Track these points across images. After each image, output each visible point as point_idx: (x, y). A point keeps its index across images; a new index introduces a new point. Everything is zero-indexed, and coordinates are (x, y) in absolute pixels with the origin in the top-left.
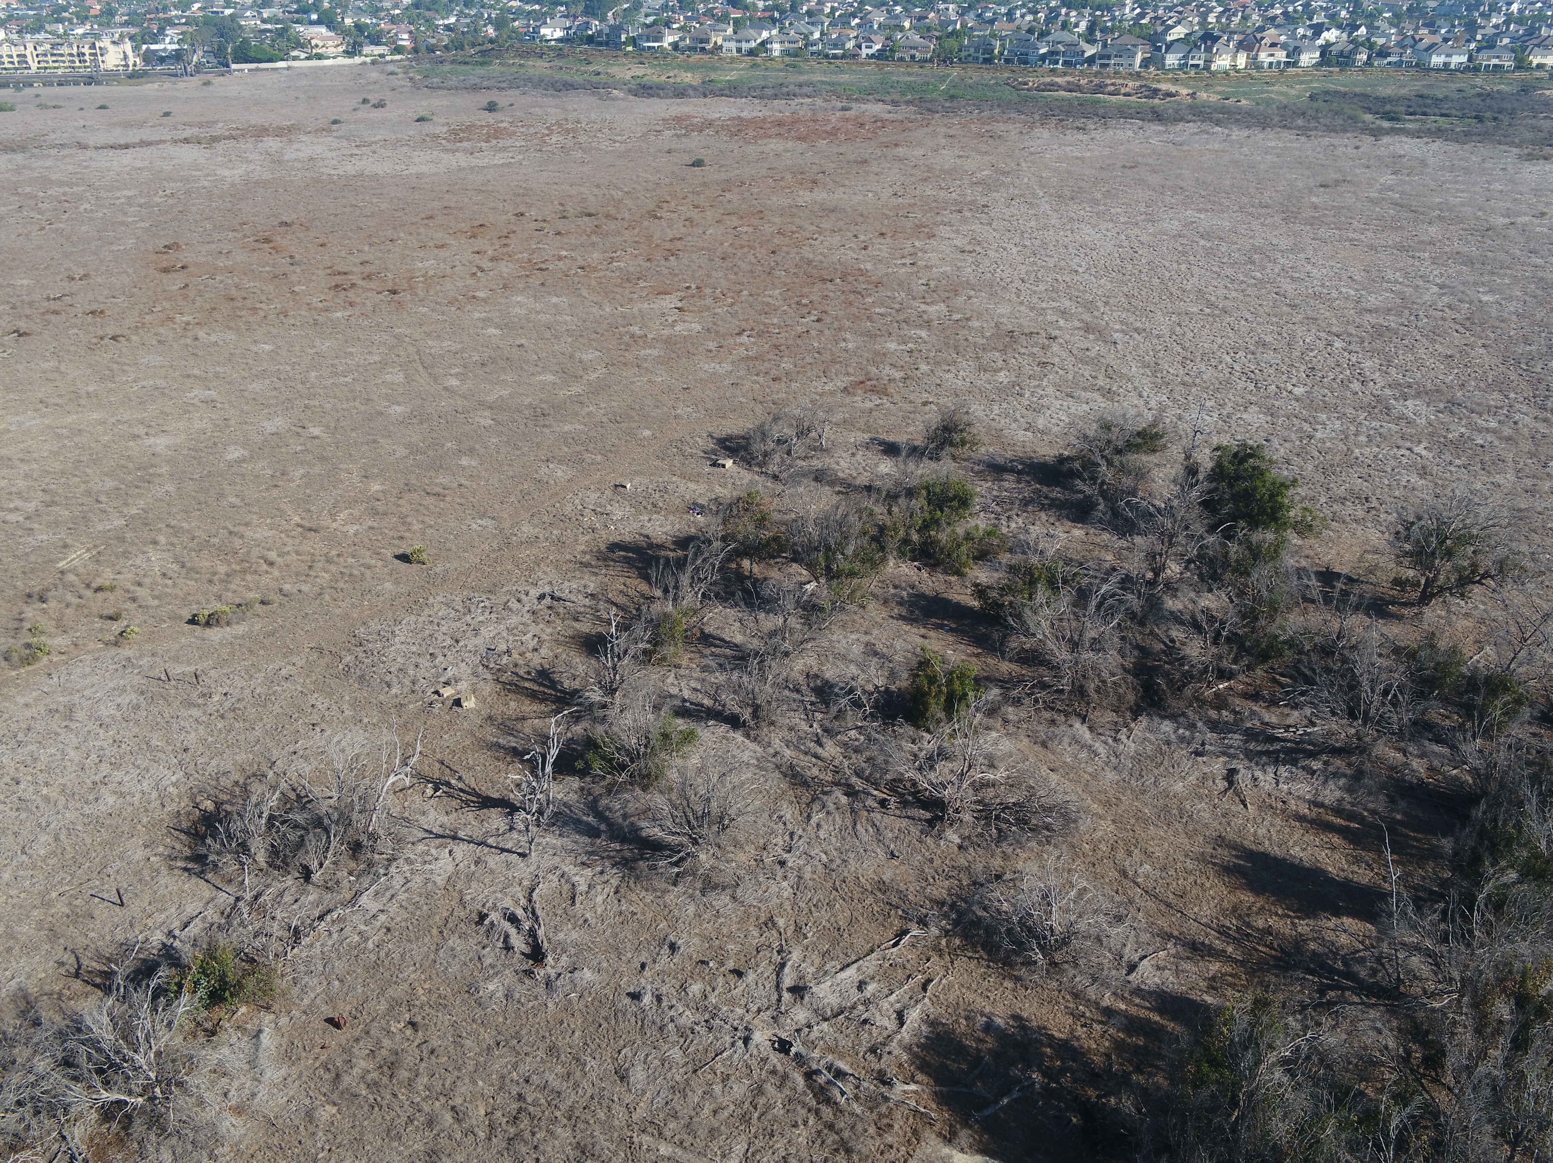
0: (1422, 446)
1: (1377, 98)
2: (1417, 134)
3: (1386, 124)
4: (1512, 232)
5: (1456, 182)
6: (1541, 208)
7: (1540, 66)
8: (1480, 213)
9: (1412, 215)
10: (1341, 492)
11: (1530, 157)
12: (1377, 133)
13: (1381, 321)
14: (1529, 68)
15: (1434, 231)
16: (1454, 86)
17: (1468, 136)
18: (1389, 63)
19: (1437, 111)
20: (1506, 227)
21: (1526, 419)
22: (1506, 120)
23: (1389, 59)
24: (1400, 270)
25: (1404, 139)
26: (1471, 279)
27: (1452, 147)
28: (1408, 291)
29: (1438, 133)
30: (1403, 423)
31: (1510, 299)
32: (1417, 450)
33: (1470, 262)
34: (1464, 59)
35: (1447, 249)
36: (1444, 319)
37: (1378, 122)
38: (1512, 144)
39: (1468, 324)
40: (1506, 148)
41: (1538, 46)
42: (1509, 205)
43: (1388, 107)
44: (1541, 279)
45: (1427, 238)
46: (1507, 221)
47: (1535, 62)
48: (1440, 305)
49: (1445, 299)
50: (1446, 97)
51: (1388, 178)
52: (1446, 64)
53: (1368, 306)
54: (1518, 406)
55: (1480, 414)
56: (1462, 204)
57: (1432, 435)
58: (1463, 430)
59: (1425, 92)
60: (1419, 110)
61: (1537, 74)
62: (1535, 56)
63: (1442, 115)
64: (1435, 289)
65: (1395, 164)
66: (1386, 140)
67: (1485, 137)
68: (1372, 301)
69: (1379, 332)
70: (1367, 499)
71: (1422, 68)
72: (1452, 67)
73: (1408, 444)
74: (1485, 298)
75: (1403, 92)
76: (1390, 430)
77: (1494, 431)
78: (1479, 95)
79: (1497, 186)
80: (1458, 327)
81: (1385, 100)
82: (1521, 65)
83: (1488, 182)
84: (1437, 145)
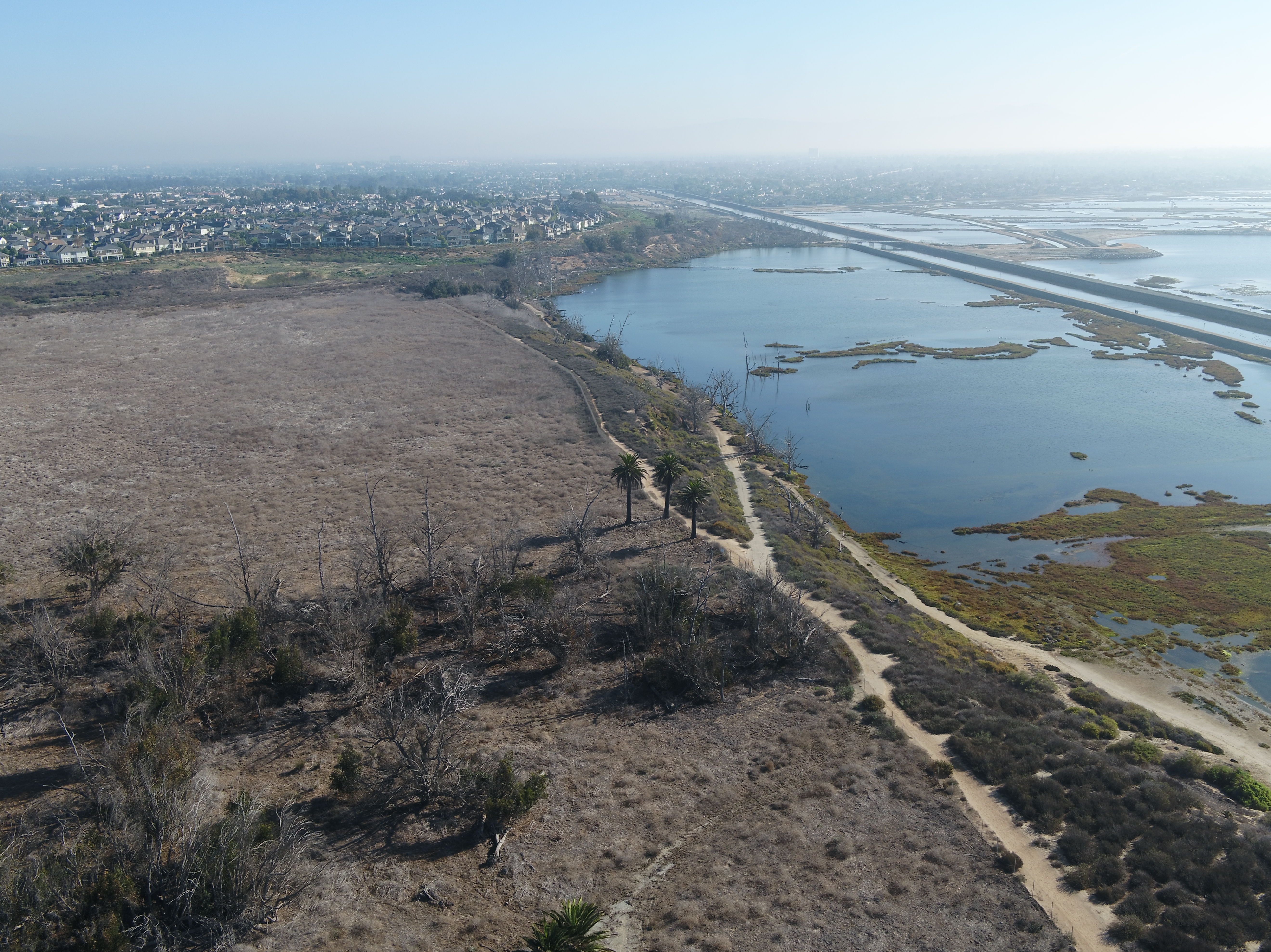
0: (86, 507)
1: (25, 289)
2: (61, 310)
3: (35, 306)
4: (136, 364)
5: (93, 338)
6: (155, 346)
7: (142, 255)
8: (112, 356)
9: (62, 365)
10: (30, 550)
11: (145, 315)
12: (29, 313)
13: (47, 437)
14: (134, 256)
15: (79, 372)
16: (83, 274)
17: (99, 307)
18: (29, 263)
19: (73, 293)
20: (132, 361)
21: (155, 474)
22: (126, 293)
23: (28, 260)
24: (57, 402)
25: (51, 315)
26: (110, 398)
27: (89, 315)
28: (65, 414)
29: (78, 307)
30: (70, 497)
31: (138, 405)
32: (82, 511)
33: (108, 388)
34: (86, 255)
35: (91, 383)
36: (93, 427)
37: (29, 305)
38: (132, 308)
39: (110, 427)
40: (128, 311)
41: (139, 242)
42: (132, 347)
43: (35, 294)
44: (158, 390)
45: (75, 378)
46: (133, 357)
47: (138, 253)
48: (89, 419)
49: (93, 414)
50: (79, 283)
51: (41, 343)
52: (74, 260)
53: (36, 430)
54: (148, 468)
55: (124, 479)
56: (99, 352)
57: (92, 499)
58: (113, 491)
59: (62, 280)
60: (59, 293)
61: (142, 260)
62: (137, 248)
63: (79, 295)
64: (85, 409)
65: (46, 332)
66: (37, 317)
67: (112, 306)
68: (39, 425)
69: (46, 445)
70: (49, 550)
71: (57, 264)
72: (79, 261)
73: (76, 509)
74: (121, 408)
75: (45, 282)
76: (61, 503)
77: (134, 486)
78: (103, 278)
79: (124, 337)
80: (103, 430)
81: (32, 290)
82: (129, 255)
83: (117, 335)
84: (78, 316)
